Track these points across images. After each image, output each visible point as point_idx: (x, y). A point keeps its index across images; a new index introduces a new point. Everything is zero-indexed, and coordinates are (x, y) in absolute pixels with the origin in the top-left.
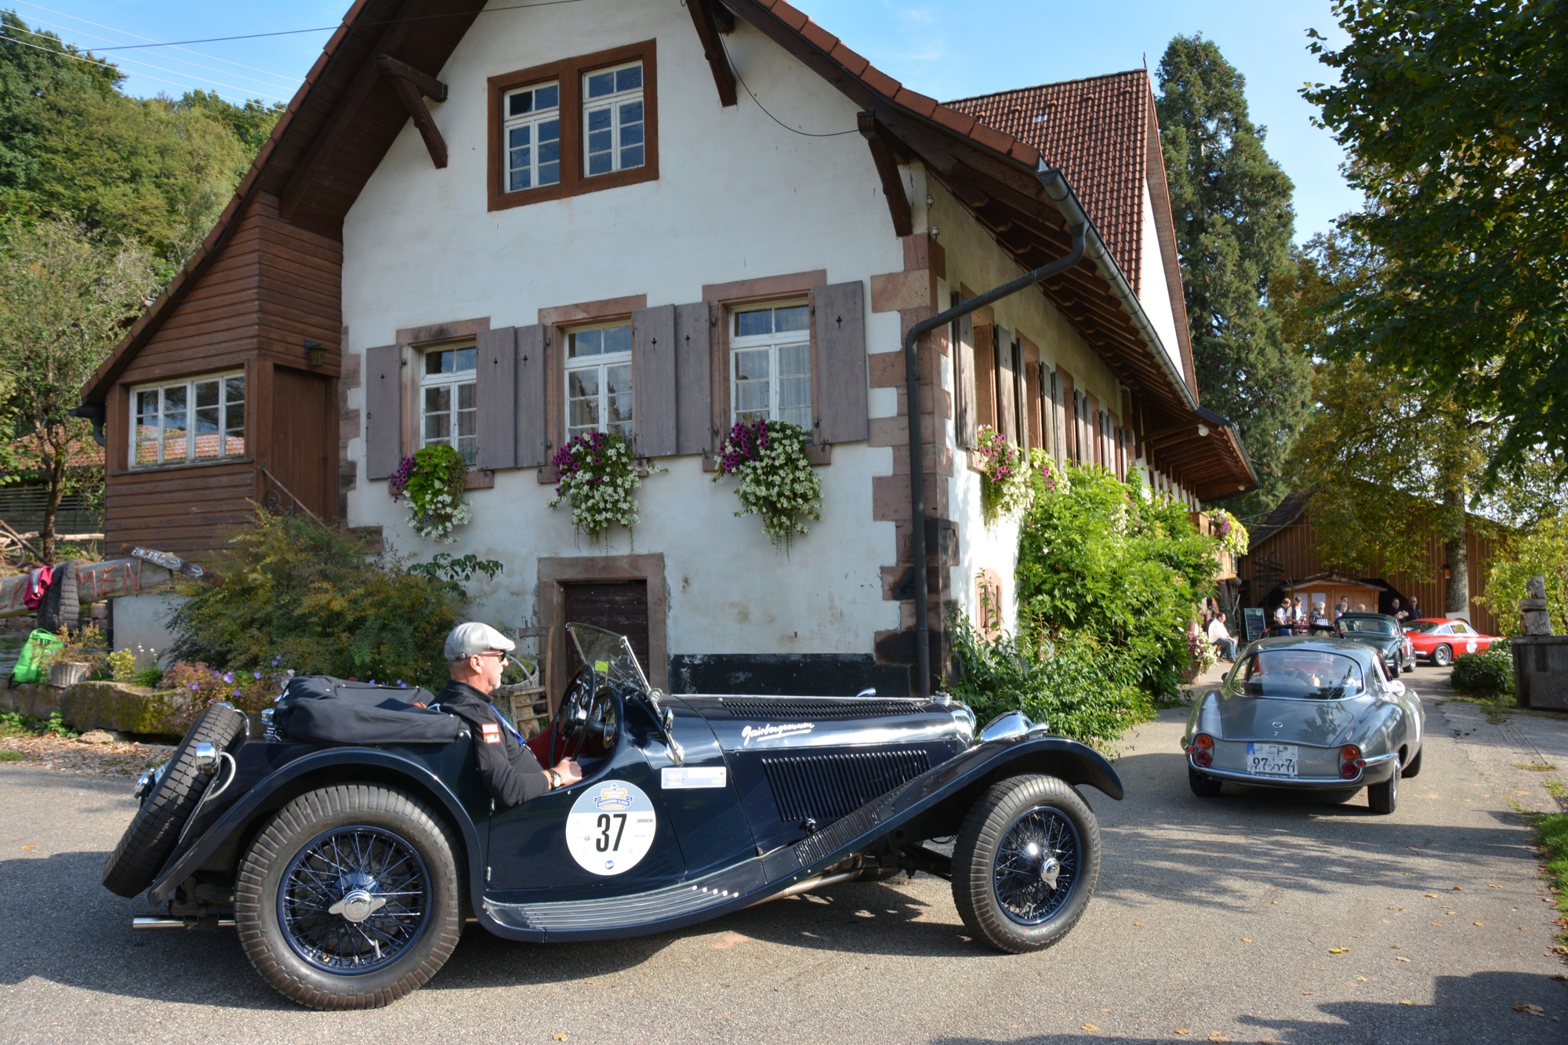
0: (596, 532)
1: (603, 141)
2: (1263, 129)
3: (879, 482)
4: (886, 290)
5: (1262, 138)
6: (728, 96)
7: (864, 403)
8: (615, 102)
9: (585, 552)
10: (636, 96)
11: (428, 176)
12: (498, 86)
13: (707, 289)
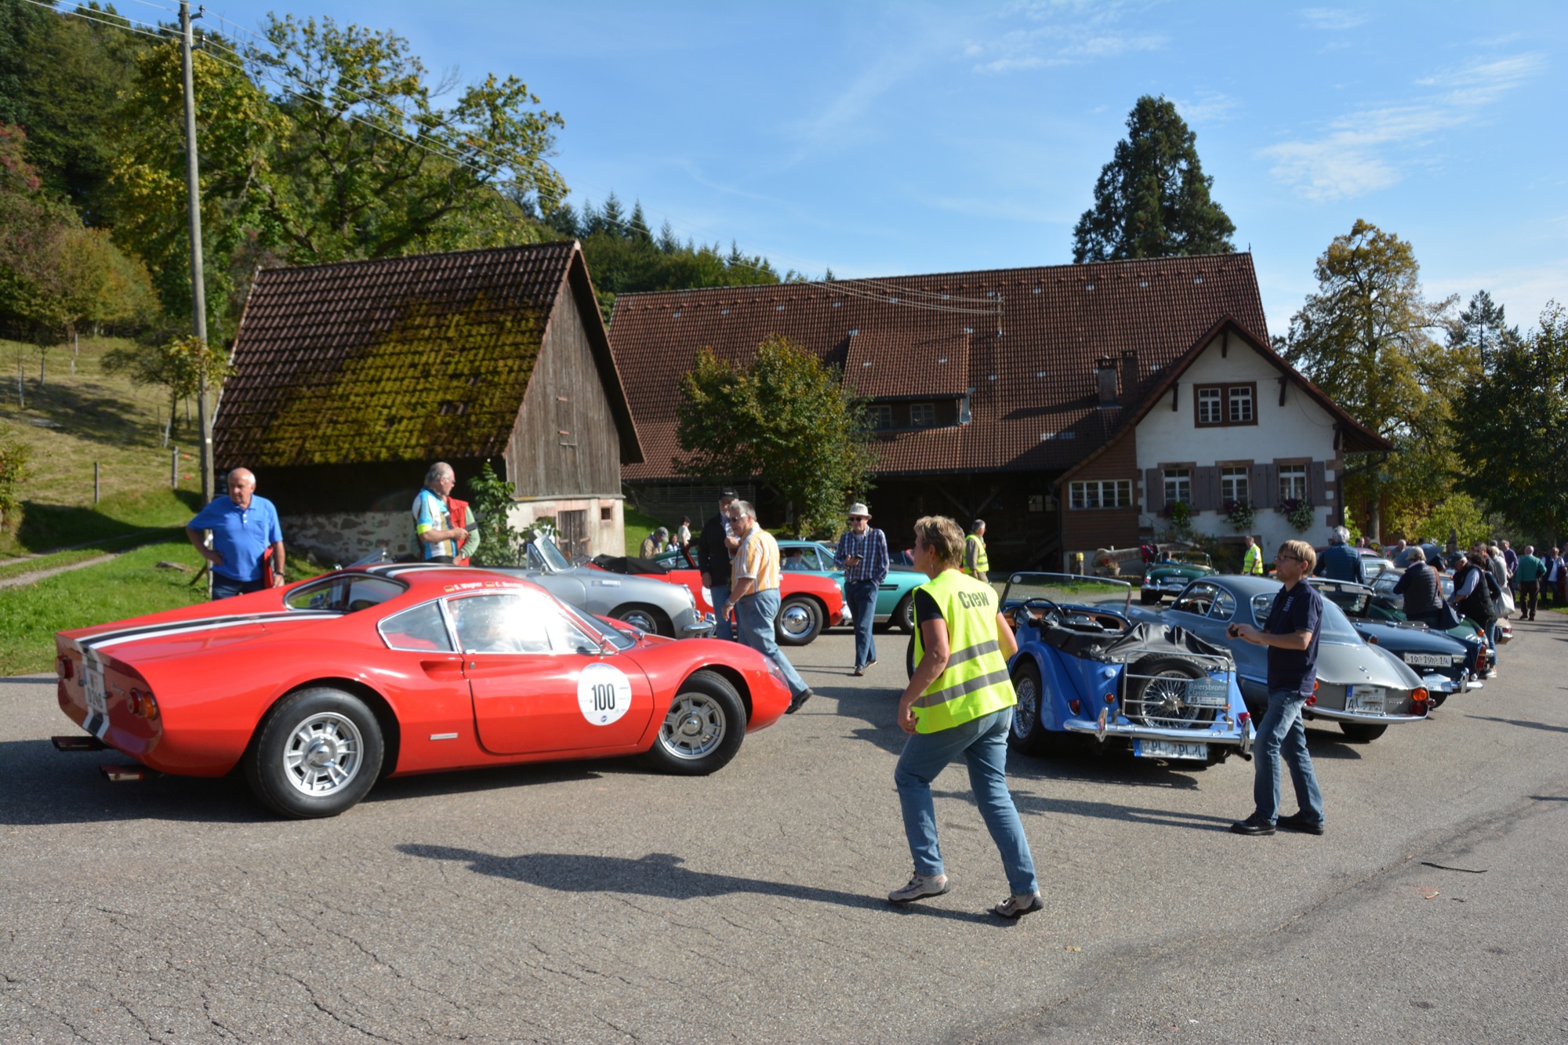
0: (1238, 529)
1: (1236, 410)
2: (1211, 178)
3: (1328, 517)
4: (1330, 465)
5: (1210, 185)
6: (1282, 403)
7: (1324, 495)
8: (1240, 398)
9: (1233, 535)
10: (1248, 397)
11: (1169, 415)
12: (1196, 387)
13: (1275, 460)
